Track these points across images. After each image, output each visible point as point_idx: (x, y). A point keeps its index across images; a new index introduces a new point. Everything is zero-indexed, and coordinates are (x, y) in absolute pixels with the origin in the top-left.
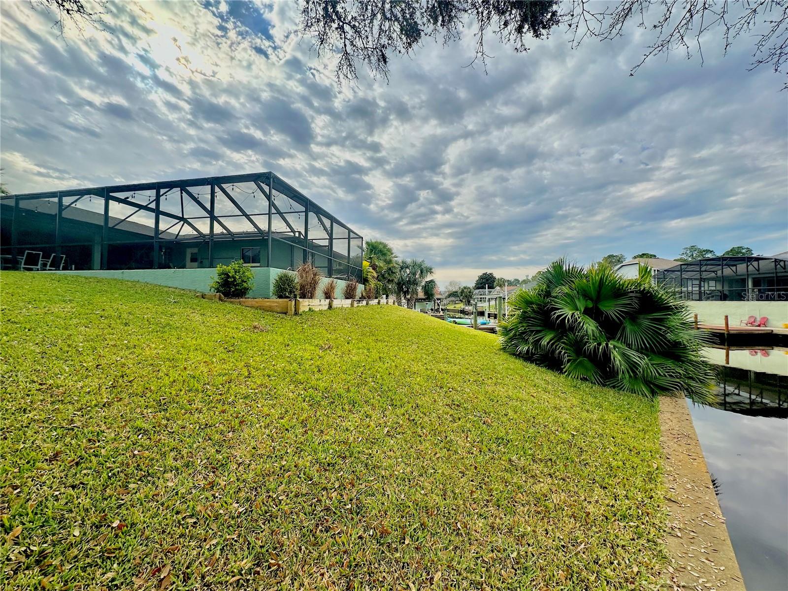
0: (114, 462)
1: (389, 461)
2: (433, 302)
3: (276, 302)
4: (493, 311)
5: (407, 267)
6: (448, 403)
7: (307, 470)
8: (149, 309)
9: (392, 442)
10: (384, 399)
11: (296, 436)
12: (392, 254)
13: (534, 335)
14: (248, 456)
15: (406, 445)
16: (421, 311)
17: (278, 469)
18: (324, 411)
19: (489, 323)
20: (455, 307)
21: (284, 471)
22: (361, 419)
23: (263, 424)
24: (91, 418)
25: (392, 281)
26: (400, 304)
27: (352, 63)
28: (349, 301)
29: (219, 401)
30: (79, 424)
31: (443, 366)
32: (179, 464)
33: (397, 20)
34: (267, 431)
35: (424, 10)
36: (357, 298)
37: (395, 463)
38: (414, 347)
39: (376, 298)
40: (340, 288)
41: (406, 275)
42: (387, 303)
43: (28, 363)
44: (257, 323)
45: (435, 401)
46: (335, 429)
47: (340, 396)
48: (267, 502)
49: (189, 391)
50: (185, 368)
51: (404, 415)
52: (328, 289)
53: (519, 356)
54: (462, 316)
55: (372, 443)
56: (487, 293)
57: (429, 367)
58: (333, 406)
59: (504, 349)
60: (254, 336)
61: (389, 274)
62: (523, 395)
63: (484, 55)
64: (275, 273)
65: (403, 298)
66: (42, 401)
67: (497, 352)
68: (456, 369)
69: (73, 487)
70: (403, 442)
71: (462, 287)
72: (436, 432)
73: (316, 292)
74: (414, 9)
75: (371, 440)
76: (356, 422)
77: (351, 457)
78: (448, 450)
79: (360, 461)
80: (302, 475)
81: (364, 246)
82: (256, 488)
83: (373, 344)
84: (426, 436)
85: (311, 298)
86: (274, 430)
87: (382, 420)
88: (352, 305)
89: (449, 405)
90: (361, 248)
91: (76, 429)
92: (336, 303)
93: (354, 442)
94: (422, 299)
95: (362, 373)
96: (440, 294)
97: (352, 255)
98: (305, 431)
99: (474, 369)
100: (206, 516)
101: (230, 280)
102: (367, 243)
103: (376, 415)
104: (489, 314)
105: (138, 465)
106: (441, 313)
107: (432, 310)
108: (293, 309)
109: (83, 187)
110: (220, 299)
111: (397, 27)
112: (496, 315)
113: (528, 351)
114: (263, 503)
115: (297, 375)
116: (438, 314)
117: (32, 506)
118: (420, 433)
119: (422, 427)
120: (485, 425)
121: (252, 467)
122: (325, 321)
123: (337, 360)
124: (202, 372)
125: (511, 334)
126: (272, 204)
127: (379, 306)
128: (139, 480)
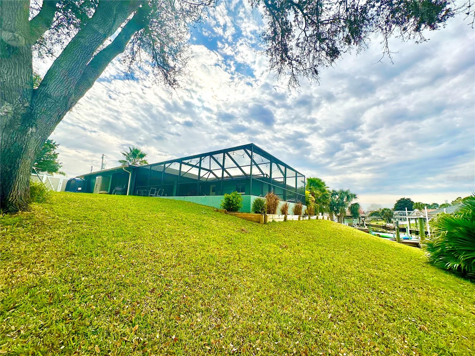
0: (175, 300)
1: (333, 342)
2: (358, 219)
3: (254, 216)
4: (414, 228)
5: (337, 194)
6: (381, 303)
7: (274, 333)
8: (193, 217)
9: (335, 326)
10: (327, 291)
11: (267, 305)
12: (325, 186)
13: (464, 254)
14: (239, 313)
15: (347, 332)
16: (349, 225)
17: (256, 327)
18: (284, 291)
19: (411, 239)
20: (377, 223)
21: (260, 329)
22: (310, 303)
23: (247, 293)
24: (168, 272)
25: (326, 203)
26: (332, 220)
27: (297, 79)
28: (297, 216)
29: (224, 273)
30: (163, 275)
31: (372, 271)
32: (203, 308)
33: (324, 49)
34: (249, 298)
35: (341, 40)
36: (302, 214)
37: (339, 345)
38: (347, 253)
39: (315, 215)
40: (291, 208)
41: (336, 199)
42: (323, 219)
43: (148, 240)
44: (243, 228)
45: (369, 299)
46: (292, 306)
47: (294, 282)
48: (249, 349)
49: (210, 264)
50: (208, 251)
51: (343, 306)
52: (283, 208)
53: (450, 271)
54: (384, 230)
55: (320, 324)
56: (407, 214)
57: (361, 270)
58: (290, 289)
59: (431, 263)
60: (242, 235)
61: (323, 199)
62: (461, 309)
63: (390, 53)
64: (253, 198)
65: (334, 215)
66: (151, 260)
67: (424, 265)
68: (385, 275)
69: (159, 309)
70: (344, 329)
71: (382, 209)
72: (372, 327)
73: (277, 210)
74: (334, 41)
75: (318, 321)
76: (306, 304)
77: (304, 330)
78: (387, 347)
79: (311, 337)
80: (271, 336)
81: (306, 181)
82: (243, 337)
83: (315, 247)
84: (364, 328)
85: (274, 213)
86: (253, 299)
87: (326, 306)
88: (299, 219)
89: (382, 306)
90: (304, 182)
91: (162, 277)
92: (290, 217)
93: (306, 320)
94: (349, 216)
95: (309, 268)
96: (364, 213)
97: (298, 186)
98: (272, 304)
99: (403, 277)
100: (216, 347)
101: (230, 202)
102: (308, 179)
103: (321, 301)
104: (410, 231)
105: (185, 304)
106: (366, 228)
107: (358, 224)
108: (263, 220)
109: (173, 159)
110: (225, 213)
111: (324, 53)
112: (417, 232)
113: (459, 267)
114: (247, 350)
115: (266, 263)
116: (363, 228)
117: (143, 315)
118: (359, 325)
119: (360, 320)
120: (421, 332)
121: (241, 321)
122: (282, 229)
123: (291, 256)
124: (216, 254)
125: (438, 250)
126: (252, 160)
127: (318, 221)
128: (185, 313)
